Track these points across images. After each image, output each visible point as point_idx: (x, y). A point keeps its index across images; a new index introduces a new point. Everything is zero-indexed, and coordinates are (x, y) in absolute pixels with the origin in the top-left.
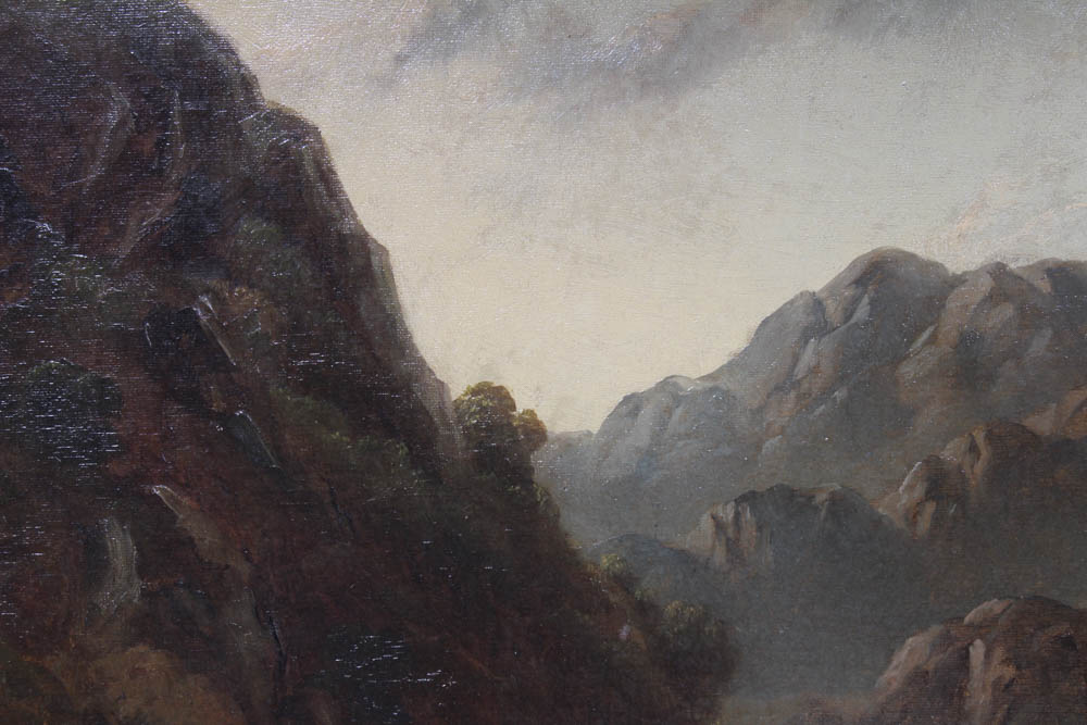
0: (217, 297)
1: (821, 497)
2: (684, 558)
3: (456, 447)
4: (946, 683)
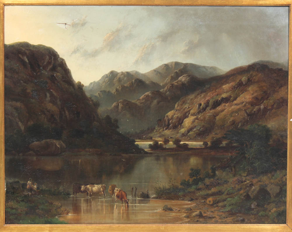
0: (56, 74)
1: (107, 91)
2: (96, 96)
3: (76, 87)
4: (117, 107)
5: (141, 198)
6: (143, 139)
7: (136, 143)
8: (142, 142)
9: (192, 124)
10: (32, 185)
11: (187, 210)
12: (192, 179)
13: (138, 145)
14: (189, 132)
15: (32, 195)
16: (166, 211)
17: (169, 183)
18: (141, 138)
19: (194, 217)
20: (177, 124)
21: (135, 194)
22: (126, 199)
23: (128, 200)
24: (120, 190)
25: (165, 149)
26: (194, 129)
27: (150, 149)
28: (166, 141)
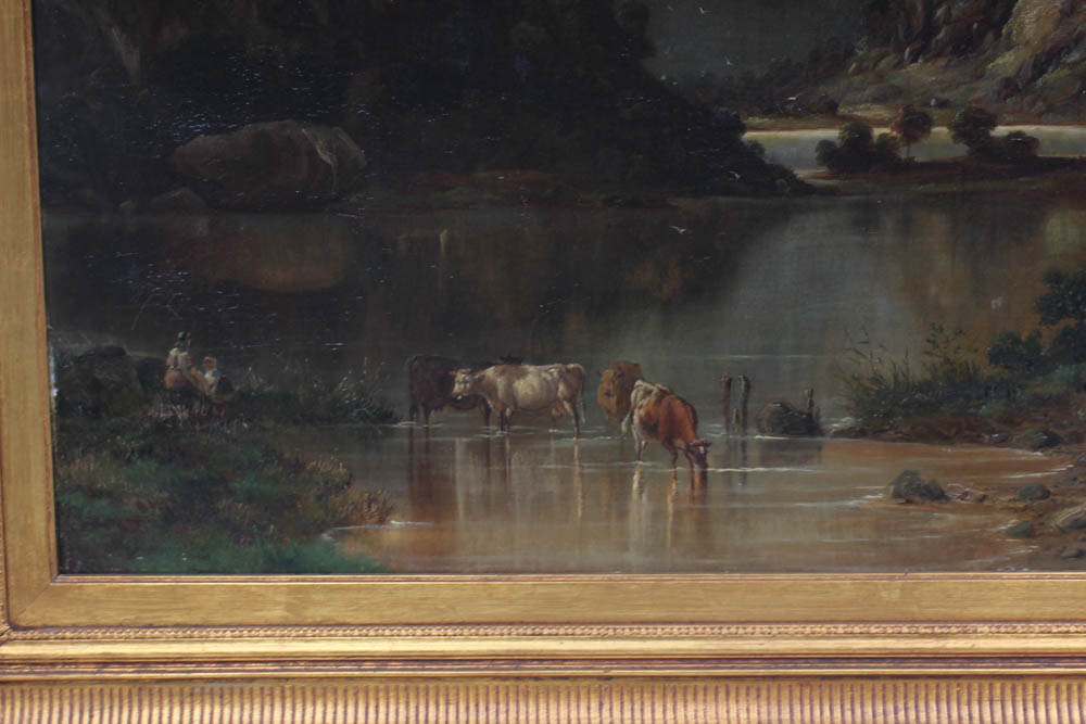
5: (773, 433)
6: (787, 115)
7: (749, 135)
8: (783, 129)
9: (1057, 27)
10: (189, 368)
11: (1023, 497)
12: (1055, 328)
13: (756, 146)
14: (1042, 72)
15: (193, 419)
16: (908, 502)
17: (927, 353)
18: (776, 111)
19: (1063, 531)
20: (975, 26)
21: (745, 414)
22: (695, 441)
23: (706, 445)
24: (662, 394)
25: (910, 166)
26: (1069, 52)
27: (823, 170)
28: (915, 125)
